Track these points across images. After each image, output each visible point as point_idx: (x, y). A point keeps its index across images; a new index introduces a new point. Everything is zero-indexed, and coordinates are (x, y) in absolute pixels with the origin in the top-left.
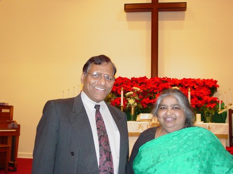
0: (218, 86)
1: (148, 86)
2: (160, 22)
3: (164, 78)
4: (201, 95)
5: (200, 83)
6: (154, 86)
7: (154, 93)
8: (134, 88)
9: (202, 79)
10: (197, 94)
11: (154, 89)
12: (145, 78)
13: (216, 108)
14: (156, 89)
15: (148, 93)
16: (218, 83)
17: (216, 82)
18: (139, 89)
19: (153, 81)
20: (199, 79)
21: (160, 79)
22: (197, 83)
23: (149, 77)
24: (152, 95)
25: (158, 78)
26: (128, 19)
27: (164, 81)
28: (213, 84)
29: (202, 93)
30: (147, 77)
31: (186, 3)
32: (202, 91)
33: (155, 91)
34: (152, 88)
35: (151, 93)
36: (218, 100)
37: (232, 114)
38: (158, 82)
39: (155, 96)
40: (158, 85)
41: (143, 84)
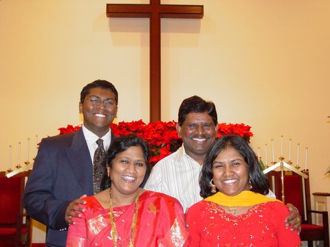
0: (251, 135)
1: (147, 136)
2: (163, 35)
3: (170, 123)
5: (226, 131)
6: (156, 136)
7: (157, 147)
9: (227, 124)
11: (157, 140)
12: (141, 122)
14: (160, 141)
16: (251, 130)
17: (248, 128)
19: (154, 127)
20: (224, 125)
21: (165, 125)
22: (222, 130)
23: (147, 121)
24: (154, 150)
25: (162, 123)
26: (113, 28)
27: (171, 128)
28: (245, 132)
30: (143, 121)
31: (202, 6)
33: (159, 144)
34: (154, 139)
35: (153, 146)
37: (273, 177)
38: (161, 129)
39: (159, 151)
40: (161, 134)
41: (140, 133)
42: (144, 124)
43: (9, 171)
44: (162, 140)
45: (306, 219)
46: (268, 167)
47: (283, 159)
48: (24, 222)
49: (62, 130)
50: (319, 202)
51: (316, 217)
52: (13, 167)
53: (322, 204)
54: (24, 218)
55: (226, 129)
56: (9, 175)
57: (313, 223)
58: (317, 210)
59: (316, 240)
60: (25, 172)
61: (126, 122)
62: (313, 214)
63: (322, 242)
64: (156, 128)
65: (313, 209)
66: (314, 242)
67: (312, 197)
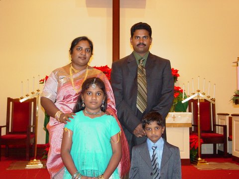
0: (178, 75)
2: (121, 10)
12: (106, 67)
13: (179, 97)
16: (178, 73)
17: (177, 71)
23: (110, 66)
26: (88, 5)
28: (174, 74)
36: (180, 90)
37: (192, 103)
42: (109, 68)
43: (22, 98)
45: (212, 130)
46: (189, 96)
47: (199, 91)
48: (32, 131)
50: (221, 119)
51: (219, 129)
52: (24, 96)
53: (223, 121)
54: (32, 128)
56: (21, 101)
57: (217, 132)
58: (220, 124)
59: (218, 143)
60: (32, 99)
61: (97, 66)
62: (217, 127)
63: (223, 144)
65: (217, 124)
66: (217, 144)
67: (217, 116)
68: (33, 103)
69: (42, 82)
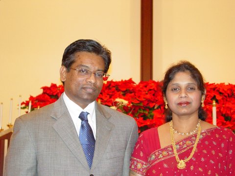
1: (139, 97)
4: (229, 113)
5: (225, 92)
6: (148, 96)
7: (150, 109)
8: (118, 100)
9: (226, 84)
10: (222, 110)
11: (149, 101)
12: (130, 81)
14: (153, 102)
15: (140, 107)
18: (125, 102)
19: (146, 87)
20: (222, 85)
22: (221, 91)
23: (137, 80)
24: (147, 112)
25: (154, 82)
29: (231, 109)
30: (133, 80)
32: (230, 105)
33: (151, 105)
35: (145, 108)
38: (154, 89)
39: (152, 114)
40: (154, 95)
41: (131, 93)
42: (134, 83)
44: (156, 102)
49: (45, 88)
55: (226, 90)
61: (114, 81)
64: (148, 88)
68: (6, 141)
69: (24, 106)
